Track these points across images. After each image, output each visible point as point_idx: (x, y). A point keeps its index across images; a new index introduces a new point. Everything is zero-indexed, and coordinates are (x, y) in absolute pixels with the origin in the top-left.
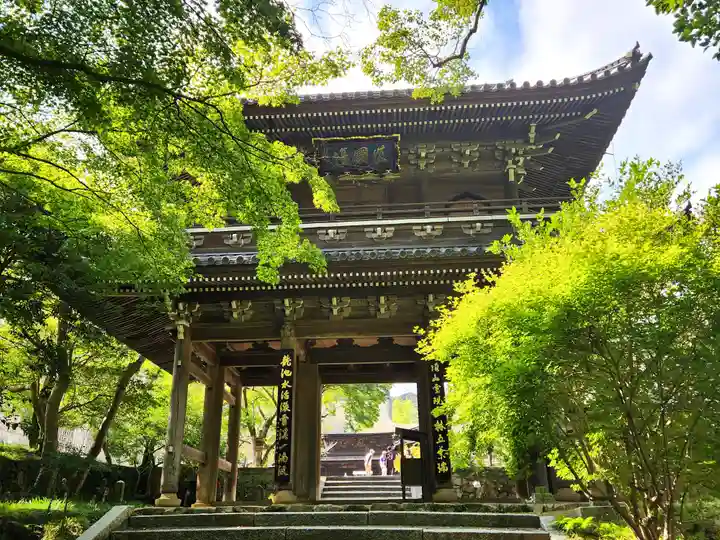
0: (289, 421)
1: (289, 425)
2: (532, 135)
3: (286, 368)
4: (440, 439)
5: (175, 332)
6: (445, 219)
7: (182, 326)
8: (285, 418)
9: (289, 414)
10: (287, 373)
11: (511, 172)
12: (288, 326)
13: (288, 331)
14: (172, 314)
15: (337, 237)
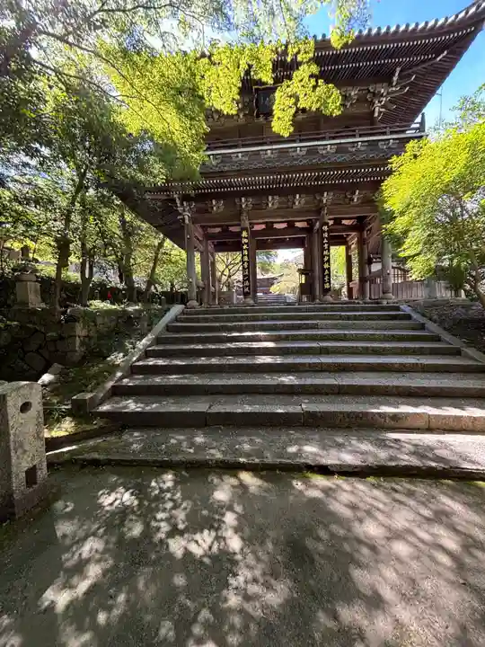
0: (248, 266)
1: (248, 268)
2: (395, 79)
3: (245, 238)
4: (327, 272)
5: (183, 220)
6: (338, 141)
7: (187, 216)
8: (246, 265)
9: (248, 262)
10: (246, 241)
11: (377, 109)
12: (245, 214)
13: (244, 217)
14: (180, 209)
15: (272, 156)
